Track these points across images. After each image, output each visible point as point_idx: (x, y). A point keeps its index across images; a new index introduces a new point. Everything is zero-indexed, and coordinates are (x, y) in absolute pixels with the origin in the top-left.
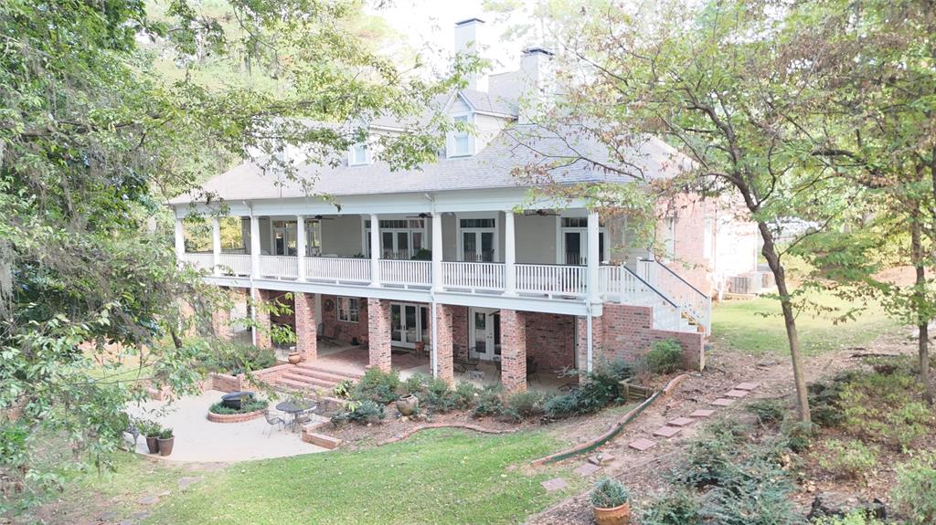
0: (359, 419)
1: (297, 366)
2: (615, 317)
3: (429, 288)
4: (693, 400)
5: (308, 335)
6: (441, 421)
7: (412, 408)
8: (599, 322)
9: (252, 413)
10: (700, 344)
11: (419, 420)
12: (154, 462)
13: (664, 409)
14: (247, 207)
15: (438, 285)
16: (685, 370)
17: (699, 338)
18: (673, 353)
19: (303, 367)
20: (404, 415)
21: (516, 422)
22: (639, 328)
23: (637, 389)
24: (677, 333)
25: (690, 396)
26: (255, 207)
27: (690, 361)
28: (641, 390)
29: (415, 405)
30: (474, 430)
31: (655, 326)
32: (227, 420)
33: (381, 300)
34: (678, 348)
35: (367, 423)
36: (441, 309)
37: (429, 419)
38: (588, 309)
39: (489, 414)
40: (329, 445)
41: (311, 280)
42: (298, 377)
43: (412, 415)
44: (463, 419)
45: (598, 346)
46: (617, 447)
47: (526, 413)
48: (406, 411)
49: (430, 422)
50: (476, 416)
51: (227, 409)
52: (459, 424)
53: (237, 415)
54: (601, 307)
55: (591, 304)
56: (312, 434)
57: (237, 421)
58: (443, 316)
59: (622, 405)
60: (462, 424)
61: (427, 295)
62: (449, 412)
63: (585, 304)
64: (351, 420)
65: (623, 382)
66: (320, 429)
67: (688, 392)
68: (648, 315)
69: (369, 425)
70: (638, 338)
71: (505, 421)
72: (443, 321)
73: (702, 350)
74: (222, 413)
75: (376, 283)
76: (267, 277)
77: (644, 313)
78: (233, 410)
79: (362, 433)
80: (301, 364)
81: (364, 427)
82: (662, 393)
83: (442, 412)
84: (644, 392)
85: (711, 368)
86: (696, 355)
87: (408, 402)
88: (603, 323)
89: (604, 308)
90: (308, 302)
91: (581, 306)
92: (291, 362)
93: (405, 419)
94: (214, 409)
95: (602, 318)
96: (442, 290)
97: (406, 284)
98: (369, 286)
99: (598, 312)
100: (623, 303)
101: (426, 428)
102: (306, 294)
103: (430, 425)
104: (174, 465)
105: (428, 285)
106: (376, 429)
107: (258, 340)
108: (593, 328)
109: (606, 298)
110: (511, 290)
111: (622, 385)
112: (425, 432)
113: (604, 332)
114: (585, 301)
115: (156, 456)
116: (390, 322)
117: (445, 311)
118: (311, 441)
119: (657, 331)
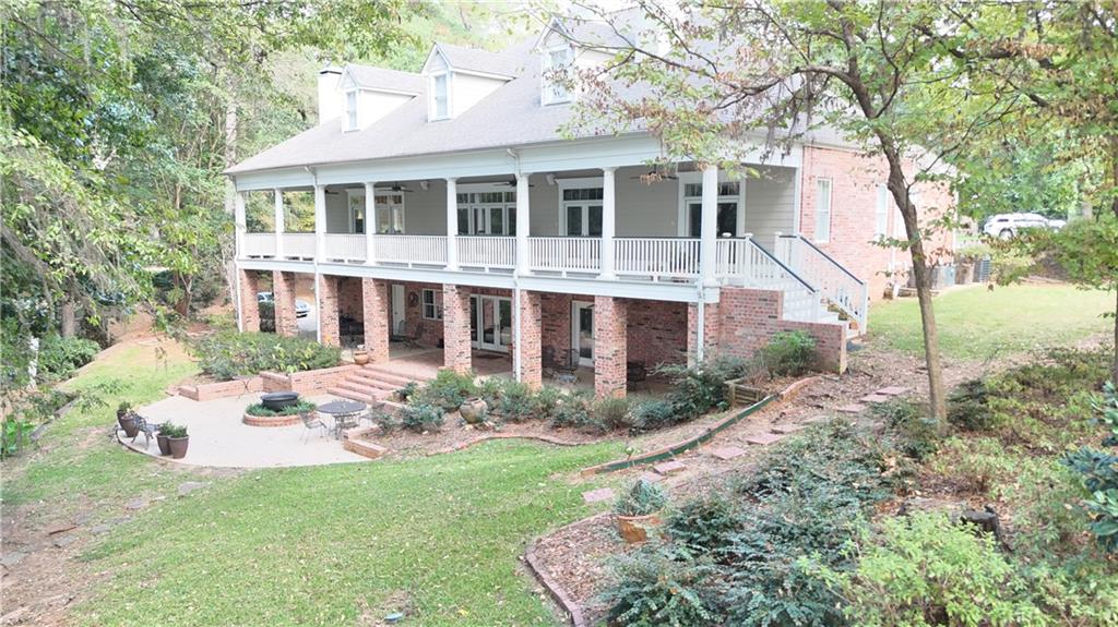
0: (414, 426)
1: (364, 368)
2: (736, 304)
3: (513, 270)
4: (818, 407)
5: (378, 330)
6: (512, 430)
7: (478, 414)
8: (714, 310)
9: (294, 416)
10: (840, 339)
11: (486, 429)
12: (163, 465)
13: (777, 415)
14: (310, 175)
15: (524, 266)
16: (820, 372)
17: (840, 331)
18: (803, 348)
19: (370, 369)
20: (469, 423)
21: (602, 433)
22: (765, 318)
23: (746, 391)
24: (812, 324)
25: (816, 402)
26: (320, 174)
27: (827, 362)
28: (750, 391)
29: (481, 411)
30: (548, 441)
31: (786, 317)
32: (263, 423)
33: (458, 287)
34: (810, 343)
35: (423, 430)
36: (526, 297)
37: (498, 429)
38: (699, 294)
39: (571, 424)
40: (373, 454)
41: (381, 263)
42: (362, 379)
43: (477, 422)
44: (538, 429)
45: (711, 341)
46: (699, 455)
47: (616, 423)
48: (470, 417)
49: (499, 432)
50: (556, 427)
51: (265, 411)
52: (532, 435)
53: (276, 418)
54: (718, 291)
55: (704, 288)
56: (354, 441)
57: (276, 425)
58: (528, 306)
59: (725, 410)
60: (537, 435)
61: (509, 279)
62: (525, 422)
63: (696, 287)
64: (406, 427)
65: (731, 383)
66: (366, 436)
67: (814, 397)
68: (776, 301)
69: (426, 432)
70: (763, 331)
71: (589, 433)
72: (528, 312)
73: (844, 347)
74: (259, 415)
75: (453, 265)
76: (335, 260)
77: (772, 299)
78: (272, 412)
79: (415, 441)
80: (367, 366)
81: (417, 435)
82: (778, 396)
83: (517, 421)
84: (754, 394)
85: (854, 371)
86: (835, 352)
87: (473, 407)
88: (720, 313)
89: (722, 293)
90: (378, 291)
91: (691, 290)
92: (357, 363)
93: (469, 427)
94: (251, 411)
95: (718, 305)
96: (528, 274)
97: (487, 267)
98: (445, 269)
99: (714, 298)
100: (747, 286)
101: (491, 439)
102: (375, 280)
103: (497, 435)
104: (183, 469)
105: (510, 267)
106: (431, 438)
107: (322, 337)
108: (706, 319)
109: (726, 282)
110: (608, 272)
111: (727, 386)
112: (489, 442)
113: (721, 324)
114: (696, 284)
115: (167, 458)
116: (469, 315)
117: (531, 299)
118: (353, 449)
119: (787, 322)
